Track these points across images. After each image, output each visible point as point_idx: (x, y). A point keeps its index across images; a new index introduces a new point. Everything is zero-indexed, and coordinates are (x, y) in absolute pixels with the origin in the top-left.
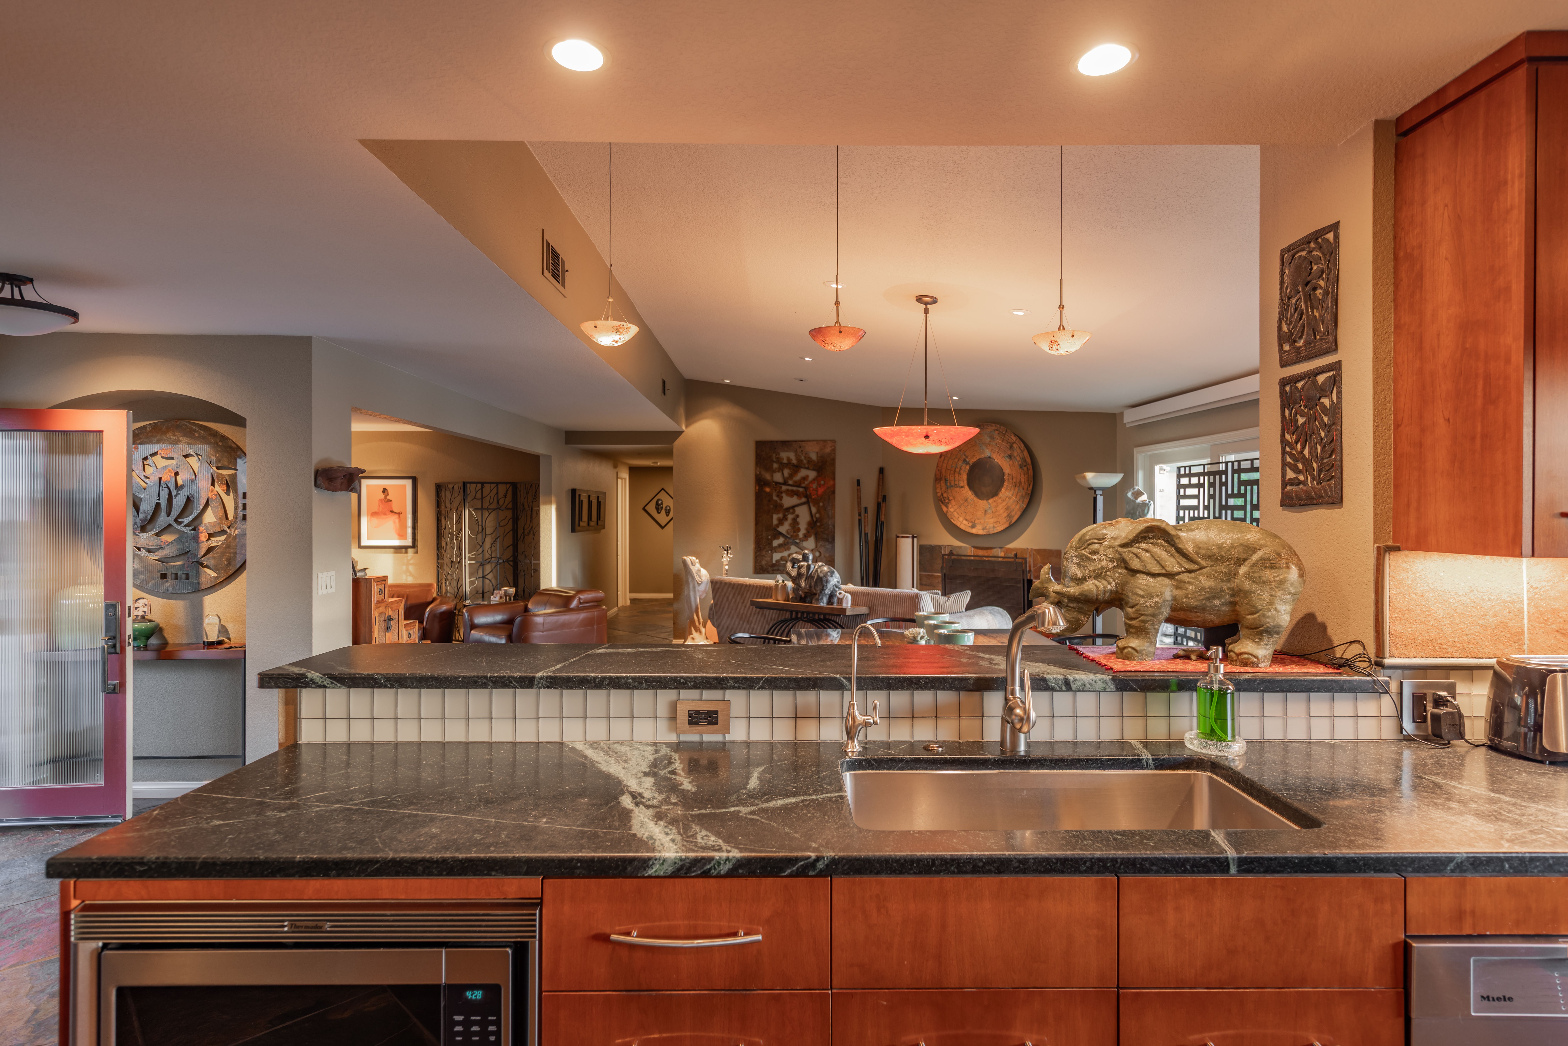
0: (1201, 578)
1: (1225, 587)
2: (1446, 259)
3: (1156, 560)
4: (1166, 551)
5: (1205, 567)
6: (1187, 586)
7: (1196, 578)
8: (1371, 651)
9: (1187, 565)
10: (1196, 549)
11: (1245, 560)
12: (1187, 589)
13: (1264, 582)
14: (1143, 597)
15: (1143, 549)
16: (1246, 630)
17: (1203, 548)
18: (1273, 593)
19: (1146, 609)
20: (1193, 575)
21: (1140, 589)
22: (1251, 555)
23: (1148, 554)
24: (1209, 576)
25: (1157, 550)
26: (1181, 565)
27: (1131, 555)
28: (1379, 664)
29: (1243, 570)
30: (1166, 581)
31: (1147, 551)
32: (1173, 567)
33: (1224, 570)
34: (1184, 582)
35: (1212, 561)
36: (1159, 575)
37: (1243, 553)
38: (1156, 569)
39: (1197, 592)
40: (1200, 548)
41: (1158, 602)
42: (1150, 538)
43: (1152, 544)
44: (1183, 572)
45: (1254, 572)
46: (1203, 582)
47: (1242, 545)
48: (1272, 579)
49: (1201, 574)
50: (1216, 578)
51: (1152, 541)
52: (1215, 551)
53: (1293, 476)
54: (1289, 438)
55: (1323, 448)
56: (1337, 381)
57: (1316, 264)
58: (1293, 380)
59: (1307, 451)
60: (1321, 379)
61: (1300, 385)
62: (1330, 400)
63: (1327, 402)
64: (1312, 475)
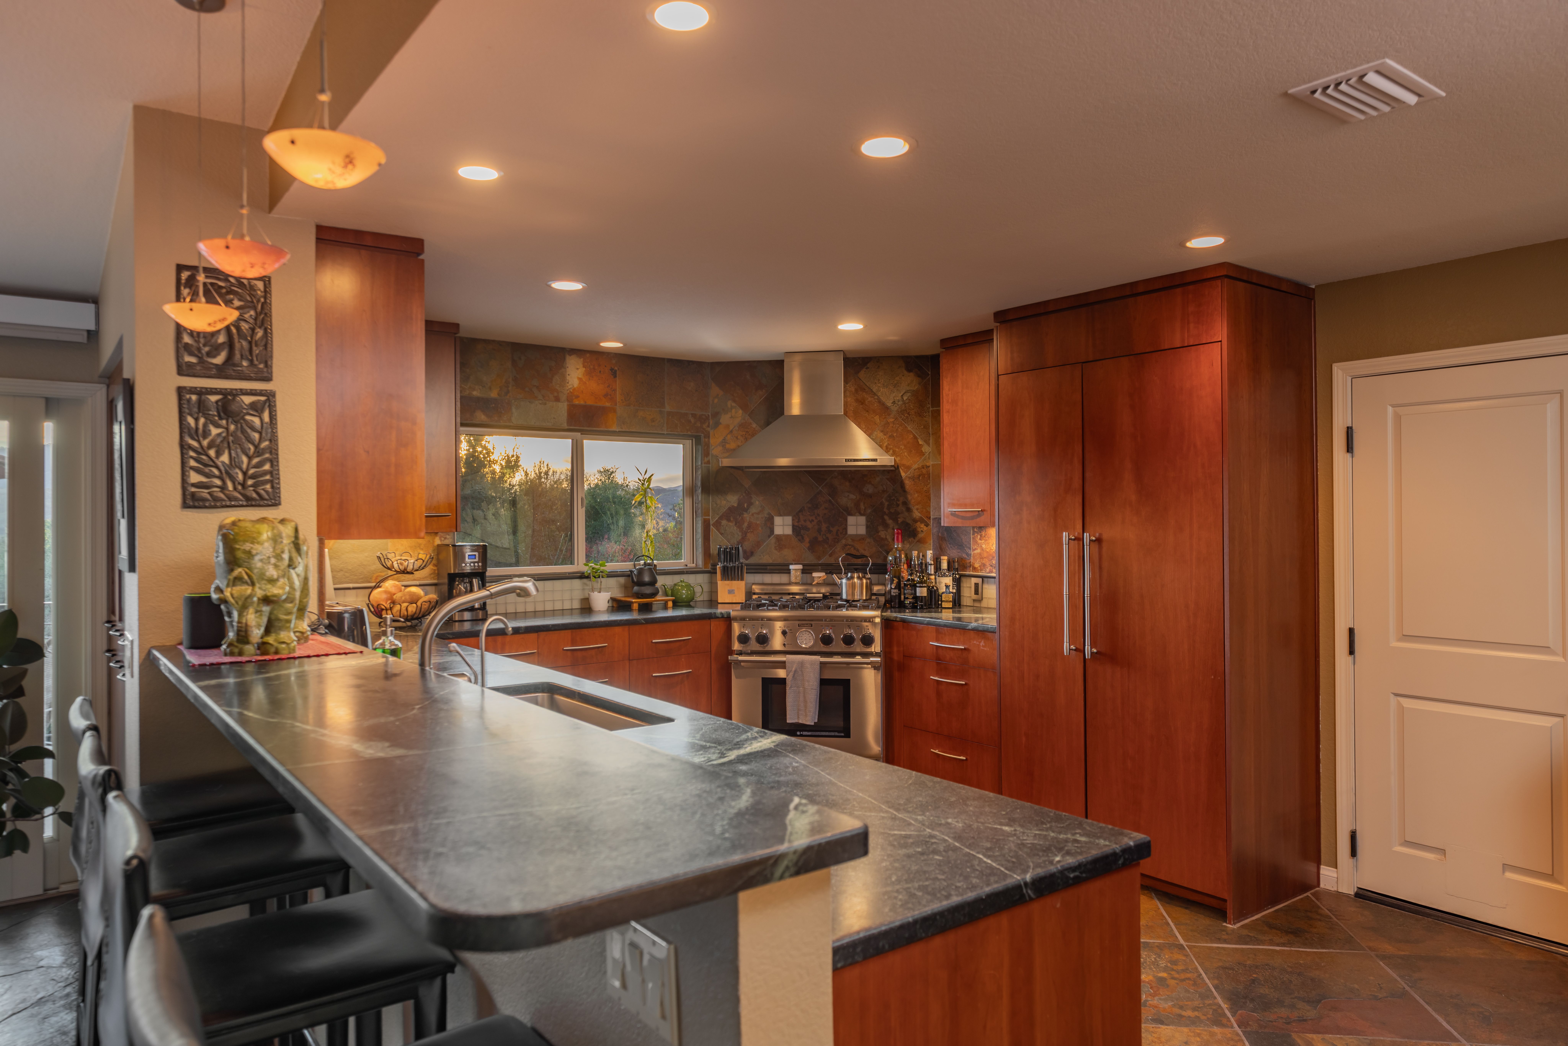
53: (203, 479)
54: (194, 444)
55: (250, 458)
56: (269, 406)
57: (240, 300)
58: (202, 392)
59: (225, 458)
60: (247, 400)
61: (214, 398)
62: (262, 420)
63: (256, 421)
64: (233, 480)
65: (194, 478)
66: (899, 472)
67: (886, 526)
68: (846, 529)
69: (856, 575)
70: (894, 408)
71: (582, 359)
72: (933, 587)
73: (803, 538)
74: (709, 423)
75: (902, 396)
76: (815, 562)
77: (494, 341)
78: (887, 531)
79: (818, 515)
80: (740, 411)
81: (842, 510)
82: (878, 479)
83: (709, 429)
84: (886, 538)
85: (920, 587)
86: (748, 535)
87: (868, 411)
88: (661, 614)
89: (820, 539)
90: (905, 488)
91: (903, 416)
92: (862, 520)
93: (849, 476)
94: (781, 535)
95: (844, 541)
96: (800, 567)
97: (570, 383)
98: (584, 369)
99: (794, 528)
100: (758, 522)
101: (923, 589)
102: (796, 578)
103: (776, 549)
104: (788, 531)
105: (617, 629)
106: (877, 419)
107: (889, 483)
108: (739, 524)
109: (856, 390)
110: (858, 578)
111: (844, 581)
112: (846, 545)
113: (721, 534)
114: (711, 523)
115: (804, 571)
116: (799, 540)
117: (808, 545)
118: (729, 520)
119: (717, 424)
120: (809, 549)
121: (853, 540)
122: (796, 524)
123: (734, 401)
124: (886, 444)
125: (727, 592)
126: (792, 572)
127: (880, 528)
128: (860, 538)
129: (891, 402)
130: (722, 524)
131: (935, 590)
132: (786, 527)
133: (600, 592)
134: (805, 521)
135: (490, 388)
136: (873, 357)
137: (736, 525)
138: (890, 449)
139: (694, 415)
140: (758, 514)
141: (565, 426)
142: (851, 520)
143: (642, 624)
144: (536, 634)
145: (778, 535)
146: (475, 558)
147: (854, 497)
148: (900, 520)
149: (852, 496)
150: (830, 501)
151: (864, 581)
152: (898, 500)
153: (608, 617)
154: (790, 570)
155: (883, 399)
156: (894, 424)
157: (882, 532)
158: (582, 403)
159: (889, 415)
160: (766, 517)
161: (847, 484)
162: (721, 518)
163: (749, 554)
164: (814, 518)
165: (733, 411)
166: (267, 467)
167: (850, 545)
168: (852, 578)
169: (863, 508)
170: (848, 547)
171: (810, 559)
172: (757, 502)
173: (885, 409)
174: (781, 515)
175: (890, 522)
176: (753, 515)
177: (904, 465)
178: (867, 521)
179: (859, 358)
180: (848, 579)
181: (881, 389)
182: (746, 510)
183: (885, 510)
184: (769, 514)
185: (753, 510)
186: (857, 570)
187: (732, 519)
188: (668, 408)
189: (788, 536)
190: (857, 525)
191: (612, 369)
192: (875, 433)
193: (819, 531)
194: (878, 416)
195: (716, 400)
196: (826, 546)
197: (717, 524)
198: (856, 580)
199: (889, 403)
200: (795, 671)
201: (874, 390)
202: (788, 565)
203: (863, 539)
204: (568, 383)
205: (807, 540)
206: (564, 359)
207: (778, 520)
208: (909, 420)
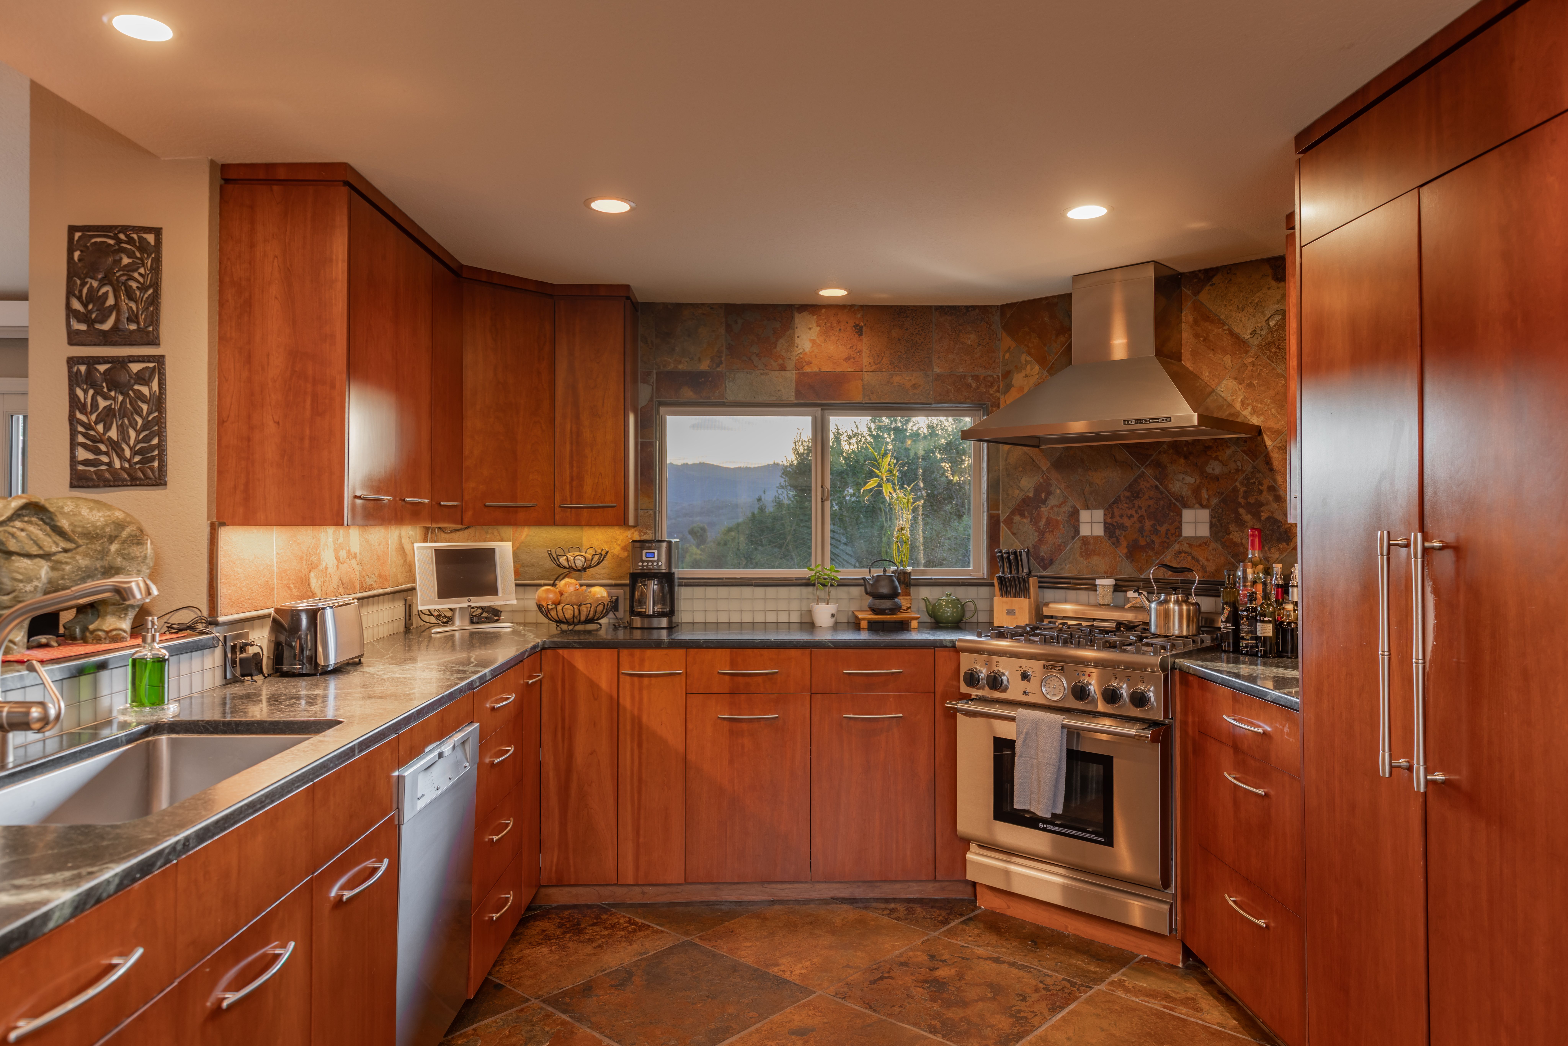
0: (78, 557)
1: (98, 566)
2: (276, 298)
3: (32, 539)
4: (41, 530)
5: (80, 546)
6: (64, 566)
7: (73, 558)
8: (205, 613)
9: (63, 544)
10: (71, 527)
11: (116, 537)
12: (63, 570)
13: (132, 558)
14: (21, 581)
15: (18, 529)
16: (113, 607)
17: (79, 526)
18: (139, 568)
19: (25, 594)
20: (69, 554)
21: (19, 573)
22: (121, 533)
23: (23, 534)
24: (86, 555)
25: (32, 528)
26: (57, 545)
27: (7, 535)
28: (211, 623)
29: (114, 547)
30: (42, 562)
31: (22, 530)
32: (51, 547)
33: (99, 548)
34: (61, 563)
35: (88, 539)
36: (36, 556)
37: (115, 530)
38: (34, 550)
39: (73, 572)
40: (75, 526)
41: (37, 586)
42: (24, 516)
43: (26, 522)
44: (60, 552)
45: (124, 549)
46: (80, 561)
47: (113, 522)
48: (139, 555)
49: (77, 553)
50: (92, 557)
51: (26, 519)
52: (91, 529)
53: (90, 456)
54: (83, 418)
55: (138, 433)
56: (159, 373)
57: (129, 257)
58: (91, 361)
59: (113, 434)
60: (135, 367)
61: (102, 368)
62: (150, 389)
63: (145, 390)
64: (121, 457)
65: (82, 454)
66: (1263, 439)
67: (1242, 524)
68: (1179, 528)
69: (1173, 598)
70: (1255, 341)
71: (815, 317)
72: (1289, 623)
73: (1118, 541)
74: (999, 387)
75: (1268, 320)
76: (1135, 576)
77: (703, 304)
78: (1243, 532)
79: (1140, 508)
80: (1037, 367)
81: (1174, 501)
82: (1229, 452)
83: (998, 394)
84: (1242, 543)
85: (1263, 622)
86: (1047, 535)
87: (1213, 350)
88: (916, 636)
89: (1142, 542)
90: (1272, 464)
91: (1268, 353)
92: (1204, 515)
93: (1185, 449)
94: (1088, 536)
95: (1176, 547)
96: (1111, 582)
97: (799, 347)
98: (819, 328)
99: (1107, 526)
100: (1059, 519)
101: (1266, 625)
102: (1103, 598)
103: (1082, 556)
104: (1098, 530)
105: (793, 652)
106: (1227, 359)
107: (1246, 457)
108: (1035, 521)
109: (1196, 321)
110: (1177, 602)
111: (1153, 605)
112: (1180, 552)
113: (1014, 534)
114: (1002, 519)
115: (1117, 588)
116: (1114, 544)
117: (1125, 551)
118: (1022, 516)
119: (1009, 387)
120: (1127, 557)
121: (1190, 545)
122: (1109, 521)
123: (1030, 354)
124: (1241, 397)
125: (1005, 612)
126: (1100, 590)
127: (1232, 527)
128: (1202, 543)
129: (1249, 331)
130: (1015, 521)
131: (1292, 629)
132: (1095, 525)
133: (827, 604)
134: (1121, 516)
135: (700, 360)
136: (1221, 267)
137: (1031, 522)
138: (1248, 405)
139: (976, 378)
140: (1059, 506)
141: (793, 399)
142: (1188, 515)
143: (829, 647)
144: (684, 651)
145: (1084, 537)
146: (654, 557)
147: (1192, 481)
148: (1264, 516)
149: (1189, 480)
150: (1156, 487)
151: (1185, 607)
152: (1261, 484)
153: (832, 636)
154: (1096, 585)
155: (1237, 329)
156: (1254, 365)
157: (1235, 533)
158: (816, 369)
159: (1246, 352)
160: (1069, 511)
161: (1182, 461)
162: (1013, 513)
163: (1045, 563)
164: (1133, 513)
165: (1028, 367)
166: (155, 441)
167: (1186, 553)
168: (1167, 601)
169: (1206, 496)
170: (1183, 555)
171: (1128, 571)
172: (1058, 491)
173: (1240, 344)
174: (1088, 509)
175: (1247, 518)
176: (1052, 508)
177: (1270, 429)
178: (1212, 517)
179: (1200, 271)
180: (1160, 603)
181: (1234, 313)
182: (1044, 502)
183: (1241, 500)
184: (1074, 507)
185: (1053, 501)
186: (1175, 589)
187: (1026, 514)
188: (936, 370)
189: (1096, 538)
190: (1196, 523)
191: (856, 326)
192: (1225, 382)
193: (1141, 530)
194: (1229, 356)
195: (1007, 356)
196: (1151, 553)
197: (1009, 522)
198: (1171, 605)
199: (1246, 335)
200: (1027, 734)
201: (1223, 317)
202: (1094, 579)
203: (1206, 544)
204: (797, 347)
205: (1124, 543)
206: (792, 318)
207: (1085, 515)
208: (1280, 357)
